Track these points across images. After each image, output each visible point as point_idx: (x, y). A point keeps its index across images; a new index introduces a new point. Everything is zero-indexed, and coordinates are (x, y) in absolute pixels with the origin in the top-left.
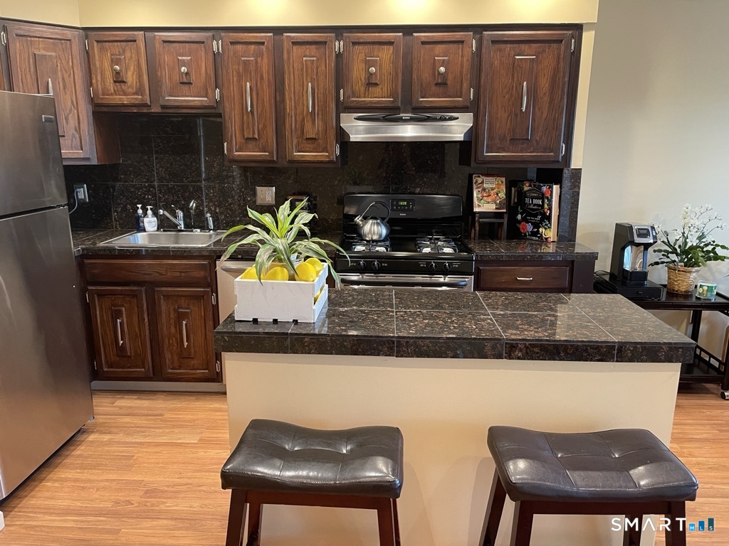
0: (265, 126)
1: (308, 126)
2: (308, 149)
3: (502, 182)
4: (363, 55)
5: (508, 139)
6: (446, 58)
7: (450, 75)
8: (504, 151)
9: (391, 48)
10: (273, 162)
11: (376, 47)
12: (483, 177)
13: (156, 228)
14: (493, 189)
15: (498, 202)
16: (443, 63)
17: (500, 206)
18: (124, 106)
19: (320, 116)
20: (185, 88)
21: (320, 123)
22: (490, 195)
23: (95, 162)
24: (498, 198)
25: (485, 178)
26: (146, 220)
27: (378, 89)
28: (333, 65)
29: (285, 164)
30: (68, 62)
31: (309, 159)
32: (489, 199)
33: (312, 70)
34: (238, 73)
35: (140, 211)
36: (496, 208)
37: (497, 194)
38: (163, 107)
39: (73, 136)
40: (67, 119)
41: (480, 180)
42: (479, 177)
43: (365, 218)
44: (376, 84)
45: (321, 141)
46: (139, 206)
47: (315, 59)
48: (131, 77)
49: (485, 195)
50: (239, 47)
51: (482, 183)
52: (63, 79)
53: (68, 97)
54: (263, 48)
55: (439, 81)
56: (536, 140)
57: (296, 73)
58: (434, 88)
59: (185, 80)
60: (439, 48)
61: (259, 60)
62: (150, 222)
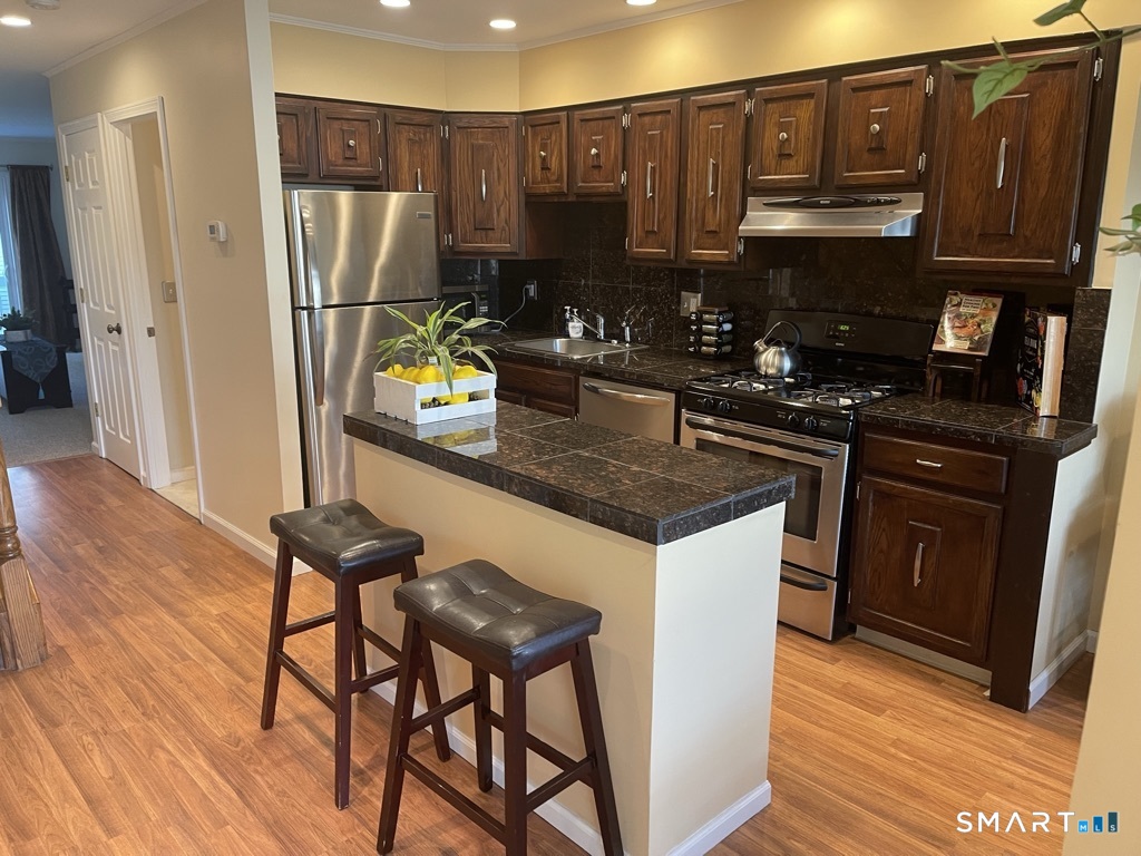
0: (665, 217)
1: (709, 213)
2: (707, 246)
3: (994, 306)
4: (777, 115)
5: (977, 233)
6: (886, 109)
7: (890, 134)
8: (968, 253)
9: (813, 102)
10: (670, 261)
11: (793, 102)
12: (961, 296)
13: (580, 335)
14: (973, 316)
15: (976, 338)
16: (880, 118)
17: (977, 346)
18: (546, 195)
19: (723, 202)
20: (596, 172)
21: (723, 210)
22: (964, 327)
23: (523, 257)
24: (978, 331)
25: (964, 297)
26: (570, 324)
27: (792, 162)
28: (740, 132)
29: (684, 265)
30: (504, 151)
31: (707, 259)
32: (963, 333)
33: (718, 141)
34: (644, 152)
35: (568, 315)
36: (969, 349)
37: (979, 325)
38: (578, 195)
39: (503, 229)
40: (498, 211)
41: (956, 300)
42: (956, 294)
43: (768, 343)
44: (790, 155)
45: (722, 235)
46: (568, 308)
47: (721, 126)
48: (554, 164)
49: (957, 324)
50: (647, 119)
51: (959, 305)
52: (498, 169)
53: (502, 188)
54: (669, 117)
55: (873, 145)
56: (1025, 237)
57: (701, 147)
58: (866, 156)
59: (595, 163)
60: (877, 95)
61: (665, 132)
62: (573, 327)
